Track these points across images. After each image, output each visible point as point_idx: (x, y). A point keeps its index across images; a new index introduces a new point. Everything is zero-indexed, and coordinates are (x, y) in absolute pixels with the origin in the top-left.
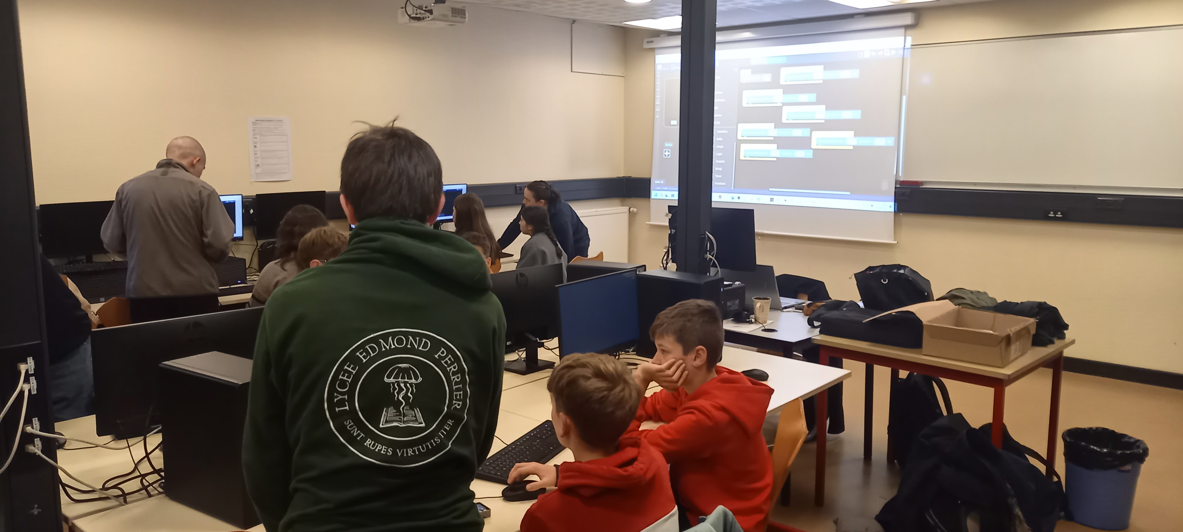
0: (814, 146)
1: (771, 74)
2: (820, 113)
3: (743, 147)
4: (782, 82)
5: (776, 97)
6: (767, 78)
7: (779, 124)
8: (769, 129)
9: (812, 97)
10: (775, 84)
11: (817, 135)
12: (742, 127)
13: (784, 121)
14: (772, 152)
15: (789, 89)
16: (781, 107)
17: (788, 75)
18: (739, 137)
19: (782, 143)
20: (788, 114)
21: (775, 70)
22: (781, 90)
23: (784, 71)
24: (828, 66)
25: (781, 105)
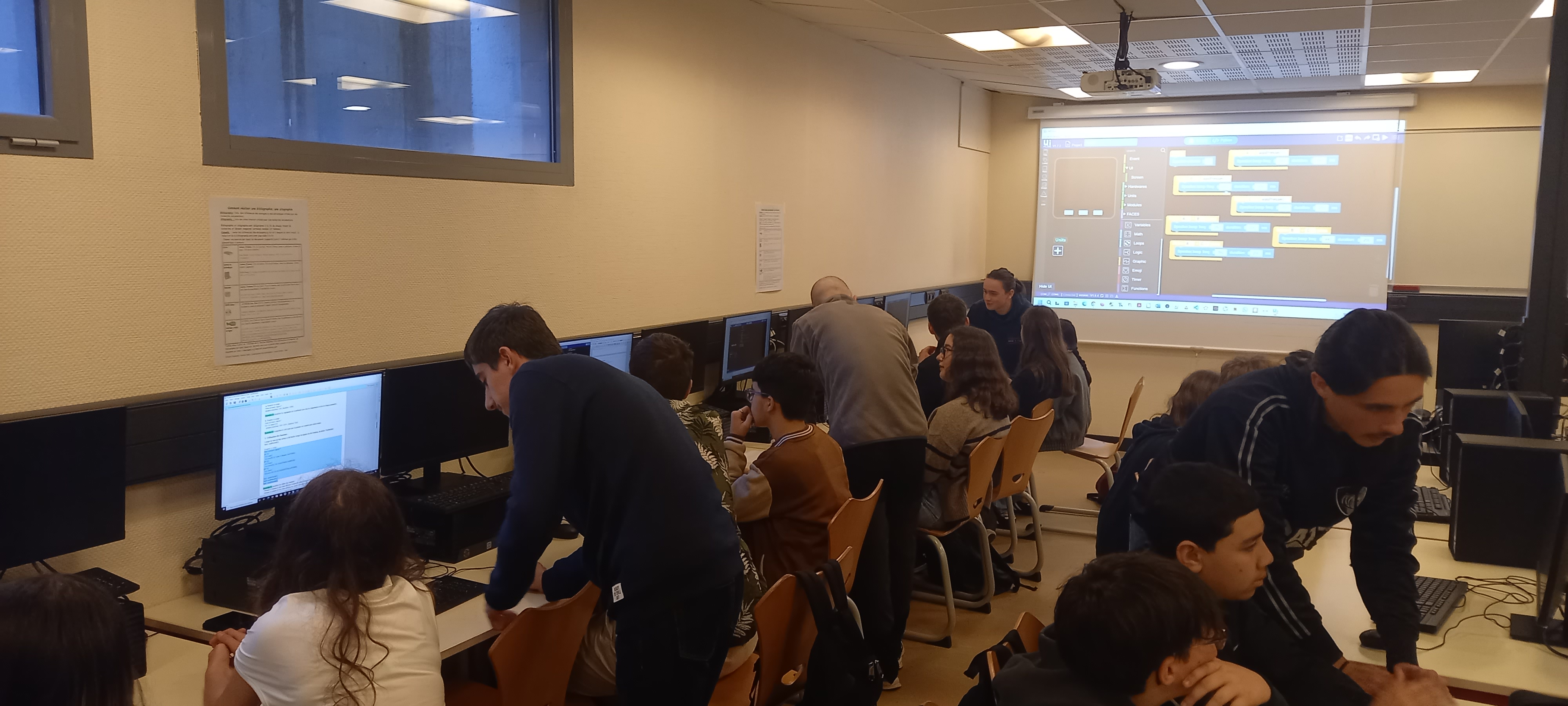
0: (1275, 243)
1: (1215, 157)
2: (1285, 205)
3: (1174, 244)
4: (1231, 167)
5: (1223, 184)
6: (1209, 161)
7: (1226, 217)
8: (1213, 223)
9: (1274, 186)
10: (1220, 169)
11: (1278, 231)
12: (1170, 219)
13: (1233, 213)
14: (1218, 250)
15: (1238, 176)
16: (1230, 197)
17: (1237, 159)
18: (1168, 232)
19: (1229, 239)
20: (1237, 205)
21: (1221, 152)
22: (1230, 177)
23: (1233, 154)
24: (1295, 151)
25: (1229, 194)
